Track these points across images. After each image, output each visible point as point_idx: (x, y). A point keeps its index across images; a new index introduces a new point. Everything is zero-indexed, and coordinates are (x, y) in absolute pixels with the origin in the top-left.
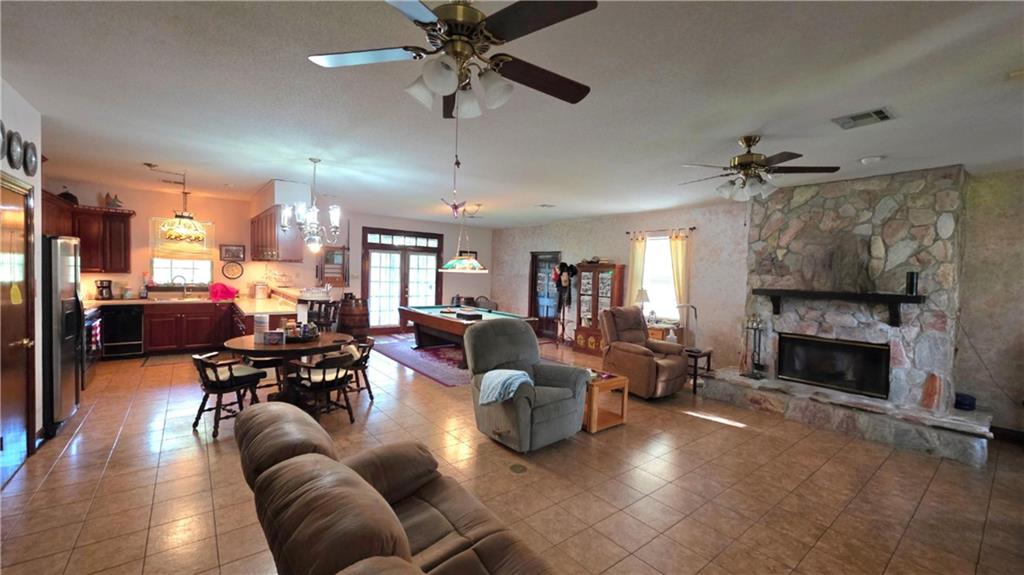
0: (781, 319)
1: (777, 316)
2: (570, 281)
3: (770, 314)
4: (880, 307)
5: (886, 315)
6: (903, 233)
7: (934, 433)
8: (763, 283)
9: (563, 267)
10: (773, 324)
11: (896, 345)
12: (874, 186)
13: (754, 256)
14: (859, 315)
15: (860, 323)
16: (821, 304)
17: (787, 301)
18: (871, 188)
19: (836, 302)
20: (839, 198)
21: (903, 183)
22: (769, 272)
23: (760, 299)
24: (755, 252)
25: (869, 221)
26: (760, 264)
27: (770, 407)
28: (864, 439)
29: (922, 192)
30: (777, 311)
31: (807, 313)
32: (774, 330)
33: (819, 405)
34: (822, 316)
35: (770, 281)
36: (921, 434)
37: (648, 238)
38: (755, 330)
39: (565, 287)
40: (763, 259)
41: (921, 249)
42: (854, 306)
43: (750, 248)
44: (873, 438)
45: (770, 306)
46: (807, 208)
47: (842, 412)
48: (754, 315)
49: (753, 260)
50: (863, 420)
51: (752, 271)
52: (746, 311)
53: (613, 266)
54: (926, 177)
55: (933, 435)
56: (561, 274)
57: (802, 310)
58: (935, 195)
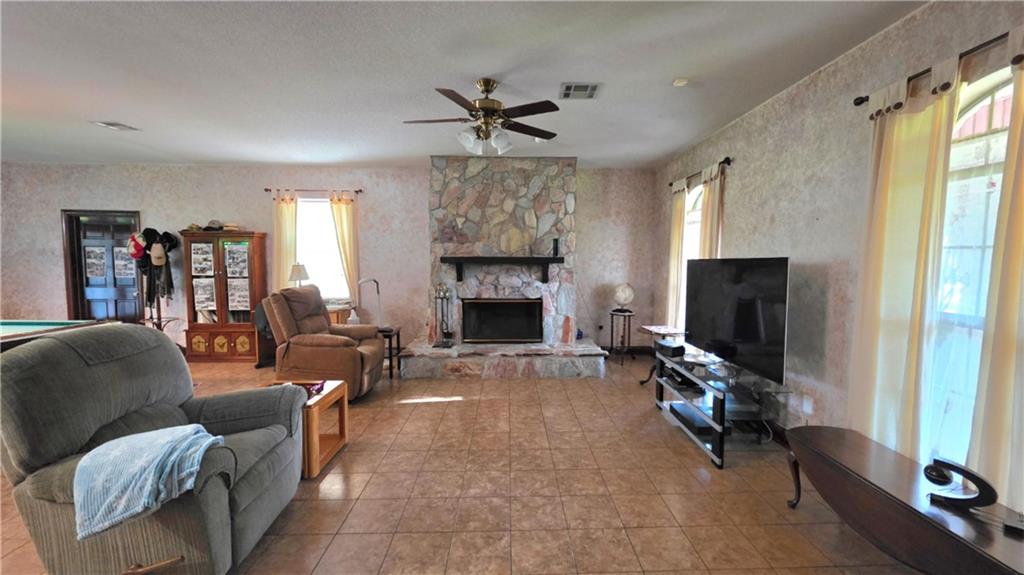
0: (465, 286)
1: (460, 283)
2: (167, 257)
3: (455, 281)
4: (535, 268)
5: (539, 274)
6: (547, 208)
7: (580, 359)
8: (446, 251)
9: (151, 235)
10: (457, 291)
11: (547, 298)
12: (527, 166)
13: (436, 224)
14: (522, 276)
15: (523, 283)
16: (495, 269)
17: (468, 268)
18: (526, 167)
19: (506, 266)
20: (503, 173)
21: (545, 166)
22: (451, 239)
23: (445, 267)
24: (437, 220)
25: (525, 196)
26: (442, 231)
27: (468, 371)
28: (539, 378)
29: (557, 176)
30: (460, 278)
31: (485, 277)
32: (458, 297)
33: (508, 359)
34: (497, 279)
35: (451, 249)
36: (573, 363)
37: (299, 200)
38: (442, 299)
39: (159, 267)
40: (445, 227)
41: (558, 221)
42: (518, 268)
43: (431, 215)
44: (546, 375)
45: (453, 274)
46: (479, 179)
47: (524, 360)
48: (440, 285)
49: (436, 228)
50: (538, 362)
51: (436, 239)
52: (432, 281)
53: (249, 235)
54: (557, 164)
55: (579, 362)
56: (149, 247)
57: (481, 277)
58: (563, 179)
